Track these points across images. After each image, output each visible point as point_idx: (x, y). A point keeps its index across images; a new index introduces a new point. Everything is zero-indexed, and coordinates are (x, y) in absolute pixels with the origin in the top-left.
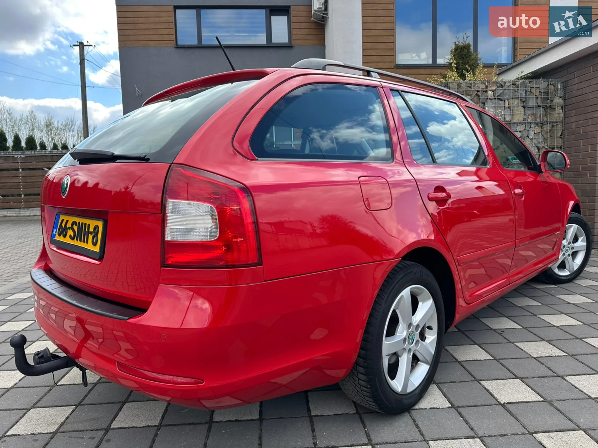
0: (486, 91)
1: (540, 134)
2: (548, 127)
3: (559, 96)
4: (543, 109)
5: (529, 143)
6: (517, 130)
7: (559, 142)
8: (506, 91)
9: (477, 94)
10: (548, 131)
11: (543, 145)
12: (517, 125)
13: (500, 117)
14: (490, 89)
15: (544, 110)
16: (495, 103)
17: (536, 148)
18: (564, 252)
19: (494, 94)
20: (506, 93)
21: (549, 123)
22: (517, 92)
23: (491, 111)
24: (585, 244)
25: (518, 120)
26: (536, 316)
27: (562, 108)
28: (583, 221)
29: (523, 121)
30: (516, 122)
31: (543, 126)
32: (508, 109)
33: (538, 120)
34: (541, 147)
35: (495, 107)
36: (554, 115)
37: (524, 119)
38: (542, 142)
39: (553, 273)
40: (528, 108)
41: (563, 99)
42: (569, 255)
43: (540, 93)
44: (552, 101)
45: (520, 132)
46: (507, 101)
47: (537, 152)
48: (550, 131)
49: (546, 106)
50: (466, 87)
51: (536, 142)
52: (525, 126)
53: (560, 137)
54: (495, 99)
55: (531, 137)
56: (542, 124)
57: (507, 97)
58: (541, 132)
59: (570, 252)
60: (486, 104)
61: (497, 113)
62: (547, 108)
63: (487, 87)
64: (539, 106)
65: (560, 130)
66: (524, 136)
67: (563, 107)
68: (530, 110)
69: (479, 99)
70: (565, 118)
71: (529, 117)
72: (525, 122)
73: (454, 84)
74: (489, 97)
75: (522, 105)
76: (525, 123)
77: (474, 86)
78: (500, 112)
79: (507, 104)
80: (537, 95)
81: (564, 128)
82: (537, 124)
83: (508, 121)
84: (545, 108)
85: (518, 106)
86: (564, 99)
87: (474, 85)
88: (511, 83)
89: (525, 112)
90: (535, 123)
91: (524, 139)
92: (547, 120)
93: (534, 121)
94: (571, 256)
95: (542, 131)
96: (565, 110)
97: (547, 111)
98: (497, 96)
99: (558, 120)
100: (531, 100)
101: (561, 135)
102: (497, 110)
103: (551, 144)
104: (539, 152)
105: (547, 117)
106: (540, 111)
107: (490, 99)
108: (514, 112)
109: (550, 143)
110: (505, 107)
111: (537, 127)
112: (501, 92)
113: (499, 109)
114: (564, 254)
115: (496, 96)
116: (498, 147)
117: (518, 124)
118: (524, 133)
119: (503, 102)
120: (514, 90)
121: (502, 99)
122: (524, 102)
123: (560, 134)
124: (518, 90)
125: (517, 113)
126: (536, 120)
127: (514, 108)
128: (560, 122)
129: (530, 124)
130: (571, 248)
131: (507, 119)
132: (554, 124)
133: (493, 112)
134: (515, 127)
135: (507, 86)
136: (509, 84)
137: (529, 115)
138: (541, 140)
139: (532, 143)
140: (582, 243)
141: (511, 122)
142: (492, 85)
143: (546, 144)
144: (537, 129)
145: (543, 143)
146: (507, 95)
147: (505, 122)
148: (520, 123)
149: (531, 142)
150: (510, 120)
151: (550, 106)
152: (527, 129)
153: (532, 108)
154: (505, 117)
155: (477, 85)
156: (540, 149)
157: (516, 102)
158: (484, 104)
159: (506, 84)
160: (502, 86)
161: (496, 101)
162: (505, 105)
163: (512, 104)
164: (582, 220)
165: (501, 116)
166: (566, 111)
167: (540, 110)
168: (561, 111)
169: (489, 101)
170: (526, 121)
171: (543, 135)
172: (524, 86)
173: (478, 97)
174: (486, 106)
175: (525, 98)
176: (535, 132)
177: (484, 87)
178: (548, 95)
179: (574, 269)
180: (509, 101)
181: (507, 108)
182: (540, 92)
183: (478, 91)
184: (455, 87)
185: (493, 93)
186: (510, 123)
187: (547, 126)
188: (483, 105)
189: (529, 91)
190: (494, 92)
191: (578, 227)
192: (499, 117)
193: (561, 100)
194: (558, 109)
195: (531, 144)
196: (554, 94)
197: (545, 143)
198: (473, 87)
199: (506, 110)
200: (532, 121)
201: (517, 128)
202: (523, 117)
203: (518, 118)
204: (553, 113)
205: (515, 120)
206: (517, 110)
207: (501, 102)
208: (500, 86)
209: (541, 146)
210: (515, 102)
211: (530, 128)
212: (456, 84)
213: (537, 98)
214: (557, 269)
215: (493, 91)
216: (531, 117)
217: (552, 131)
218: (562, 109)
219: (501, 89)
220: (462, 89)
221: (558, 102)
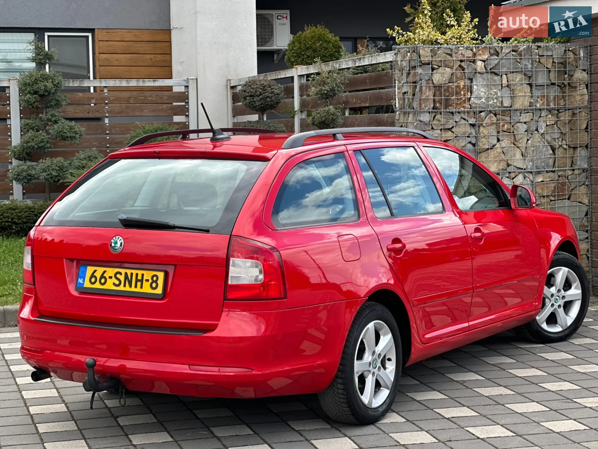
0: (474, 62)
1: (555, 126)
2: (567, 116)
3: (581, 68)
4: (558, 87)
5: (539, 140)
6: (521, 121)
7: (585, 138)
8: (504, 61)
9: (460, 66)
10: (567, 121)
11: (560, 143)
12: (521, 113)
13: (495, 101)
14: (480, 58)
15: (561, 88)
16: (488, 79)
17: (549, 148)
18: (553, 302)
19: (486, 66)
20: (503, 64)
21: (569, 110)
22: (519, 63)
23: (482, 91)
24: (580, 291)
25: (522, 105)
26: (504, 370)
27: (587, 86)
28: (574, 264)
29: (530, 106)
30: (519, 108)
31: (560, 114)
32: (507, 88)
33: (552, 106)
34: (557, 146)
35: (487, 86)
36: (575, 97)
37: (531, 104)
38: (558, 138)
39: (540, 329)
40: (536, 86)
41: (587, 73)
42: (559, 306)
43: (554, 64)
44: (572, 76)
45: (525, 123)
46: (504, 76)
47: (551, 154)
48: (570, 121)
49: (563, 83)
50: (445, 55)
51: (549, 139)
52: (532, 114)
53: (586, 131)
54: (488, 72)
55: (542, 132)
56: (558, 110)
57: (504, 70)
58: (556, 123)
59: (561, 302)
60: (474, 80)
61: (491, 94)
62: (565, 86)
63: (475, 55)
64: (553, 84)
65: (585, 119)
66: (531, 129)
67: (588, 84)
68: (540, 90)
69: (464, 73)
70: (590, 101)
71: (538, 100)
72: (532, 108)
73: (426, 49)
74: (479, 70)
75: (528, 83)
76: (533, 110)
77: (456, 53)
78: (495, 92)
79: (505, 82)
80: (548, 67)
81: (590, 118)
82: (550, 111)
83: (508, 107)
84: (562, 87)
85: (522, 84)
86: (589, 73)
87: (456, 51)
88: (511, 49)
89: (532, 94)
90: (547, 109)
91: (532, 134)
92: (565, 105)
93: (545, 107)
94: (562, 308)
95: (558, 122)
96: (590, 89)
97: (565, 91)
98: (490, 69)
99: (581, 105)
100: (540, 74)
101: (587, 128)
102: (491, 89)
103: (572, 141)
104: (555, 154)
105: (565, 100)
106: (554, 92)
107: (479, 73)
108: (515, 93)
109: (570, 139)
110: (502, 85)
111: (550, 116)
112: (496, 62)
113: (493, 87)
114: (553, 305)
115: (488, 69)
116: (494, 146)
117: (521, 111)
118: (531, 124)
119: (500, 77)
120: (514, 60)
121: (498, 73)
122: (530, 77)
123: (584, 126)
124: (520, 59)
125: (520, 95)
126: (548, 105)
127: (515, 87)
128: (584, 108)
129: (539, 112)
130: (561, 297)
131: (506, 104)
132: (575, 111)
133: (485, 93)
134: (518, 116)
135: (504, 53)
136: (507, 51)
137: (538, 97)
138: (556, 136)
139: (543, 140)
140: (575, 291)
141: (511, 108)
142: (483, 52)
143: (564, 141)
144: (551, 119)
145: (560, 139)
146: (504, 67)
147: (503, 109)
148: (524, 110)
149: (541, 139)
150: (510, 106)
151: (569, 84)
152: (536, 118)
153: (542, 87)
154: (502, 101)
155: (460, 52)
156: (555, 149)
157: (518, 77)
158: (471, 80)
159: (503, 51)
160: (497, 54)
161: (489, 76)
162: (502, 82)
163: (513, 80)
164: (574, 262)
165: (497, 98)
166: (592, 91)
167: (554, 89)
168: (585, 90)
169: (478, 75)
170: (534, 107)
171: (559, 128)
172: (530, 54)
173: (463, 70)
174: (474, 83)
175: (532, 71)
176: (548, 124)
177: (471, 55)
178: (565, 67)
179: (566, 324)
180: (509, 76)
181: (505, 87)
182: (553, 62)
183: (461, 61)
184: (428, 55)
185: (483, 64)
186: (510, 110)
187: (565, 115)
188: (470, 82)
189: (538, 61)
190: (486, 62)
191: (568, 271)
192: (493, 100)
193: (585, 74)
194: (581, 88)
195: (542, 142)
196: (574, 65)
197: (562, 140)
198: (454, 55)
199: (504, 89)
200: (542, 107)
201: (521, 118)
202: (529, 101)
203: (522, 102)
204: (574, 94)
205: (517, 106)
206: (520, 90)
207: (496, 78)
208: (495, 53)
209: (556, 144)
210: (516, 78)
211: (540, 117)
212: (429, 51)
213: (550, 71)
214: (545, 323)
215: (484, 61)
216: (542, 100)
217: (572, 121)
218: (587, 88)
219: (496, 57)
220: (438, 57)
221: (580, 77)
